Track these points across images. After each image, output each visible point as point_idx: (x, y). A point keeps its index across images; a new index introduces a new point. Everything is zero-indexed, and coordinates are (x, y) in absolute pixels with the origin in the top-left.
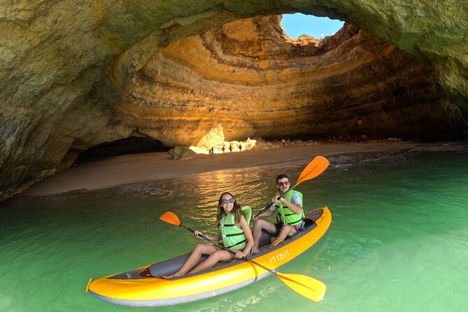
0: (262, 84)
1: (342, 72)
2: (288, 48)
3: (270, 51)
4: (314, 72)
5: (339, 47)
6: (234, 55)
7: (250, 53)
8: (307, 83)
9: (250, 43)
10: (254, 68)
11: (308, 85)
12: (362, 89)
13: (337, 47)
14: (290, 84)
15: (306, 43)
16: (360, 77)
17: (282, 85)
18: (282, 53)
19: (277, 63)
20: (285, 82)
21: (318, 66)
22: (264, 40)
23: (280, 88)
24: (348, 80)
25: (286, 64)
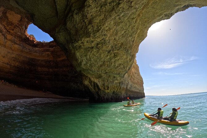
0: (3, 46)
1: (38, 58)
2: (24, 37)
3: (16, 33)
4: (27, 53)
5: (42, 48)
6: (2, 24)
7: (8, 28)
8: (21, 56)
9: (12, 24)
10: (4, 36)
11: (22, 57)
12: (43, 69)
13: (41, 48)
14: (14, 52)
15: (31, 39)
16: (44, 63)
17: (11, 51)
18: (20, 37)
19: (15, 40)
20: (13, 51)
21: (30, 51)
22: (18, 27)
23: (9, 52)
24: (39, 63)
25: (18, 43)
